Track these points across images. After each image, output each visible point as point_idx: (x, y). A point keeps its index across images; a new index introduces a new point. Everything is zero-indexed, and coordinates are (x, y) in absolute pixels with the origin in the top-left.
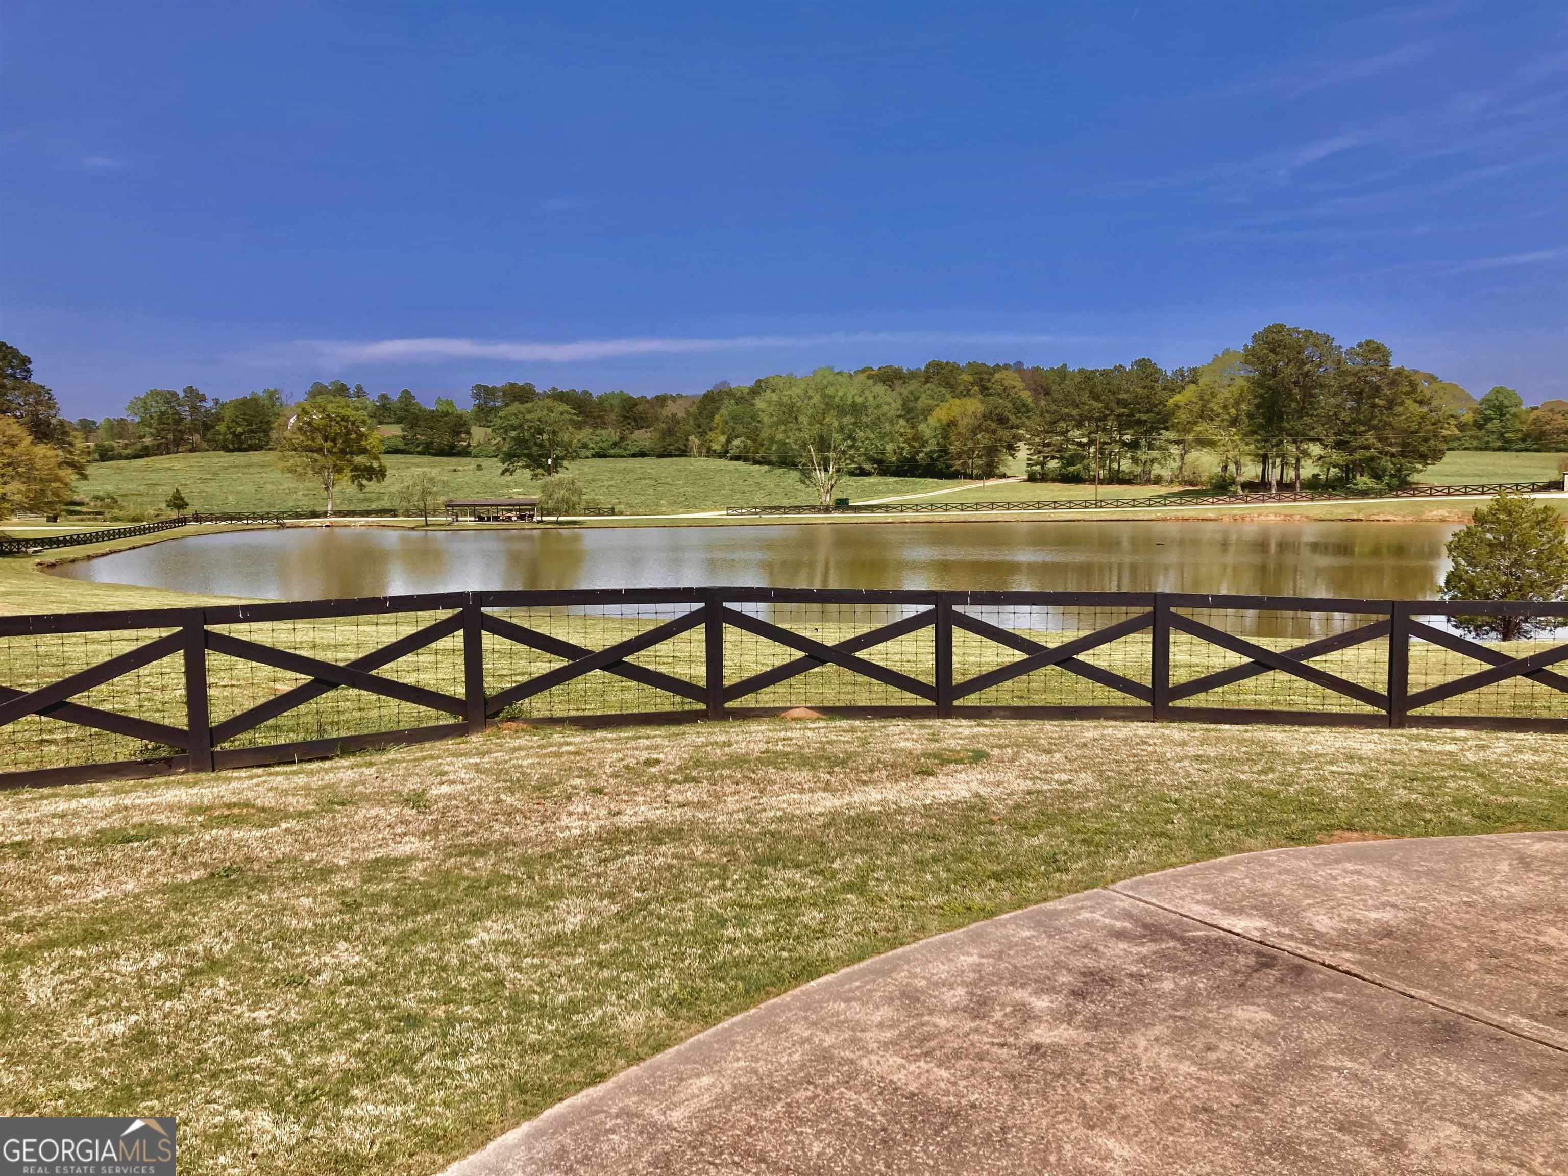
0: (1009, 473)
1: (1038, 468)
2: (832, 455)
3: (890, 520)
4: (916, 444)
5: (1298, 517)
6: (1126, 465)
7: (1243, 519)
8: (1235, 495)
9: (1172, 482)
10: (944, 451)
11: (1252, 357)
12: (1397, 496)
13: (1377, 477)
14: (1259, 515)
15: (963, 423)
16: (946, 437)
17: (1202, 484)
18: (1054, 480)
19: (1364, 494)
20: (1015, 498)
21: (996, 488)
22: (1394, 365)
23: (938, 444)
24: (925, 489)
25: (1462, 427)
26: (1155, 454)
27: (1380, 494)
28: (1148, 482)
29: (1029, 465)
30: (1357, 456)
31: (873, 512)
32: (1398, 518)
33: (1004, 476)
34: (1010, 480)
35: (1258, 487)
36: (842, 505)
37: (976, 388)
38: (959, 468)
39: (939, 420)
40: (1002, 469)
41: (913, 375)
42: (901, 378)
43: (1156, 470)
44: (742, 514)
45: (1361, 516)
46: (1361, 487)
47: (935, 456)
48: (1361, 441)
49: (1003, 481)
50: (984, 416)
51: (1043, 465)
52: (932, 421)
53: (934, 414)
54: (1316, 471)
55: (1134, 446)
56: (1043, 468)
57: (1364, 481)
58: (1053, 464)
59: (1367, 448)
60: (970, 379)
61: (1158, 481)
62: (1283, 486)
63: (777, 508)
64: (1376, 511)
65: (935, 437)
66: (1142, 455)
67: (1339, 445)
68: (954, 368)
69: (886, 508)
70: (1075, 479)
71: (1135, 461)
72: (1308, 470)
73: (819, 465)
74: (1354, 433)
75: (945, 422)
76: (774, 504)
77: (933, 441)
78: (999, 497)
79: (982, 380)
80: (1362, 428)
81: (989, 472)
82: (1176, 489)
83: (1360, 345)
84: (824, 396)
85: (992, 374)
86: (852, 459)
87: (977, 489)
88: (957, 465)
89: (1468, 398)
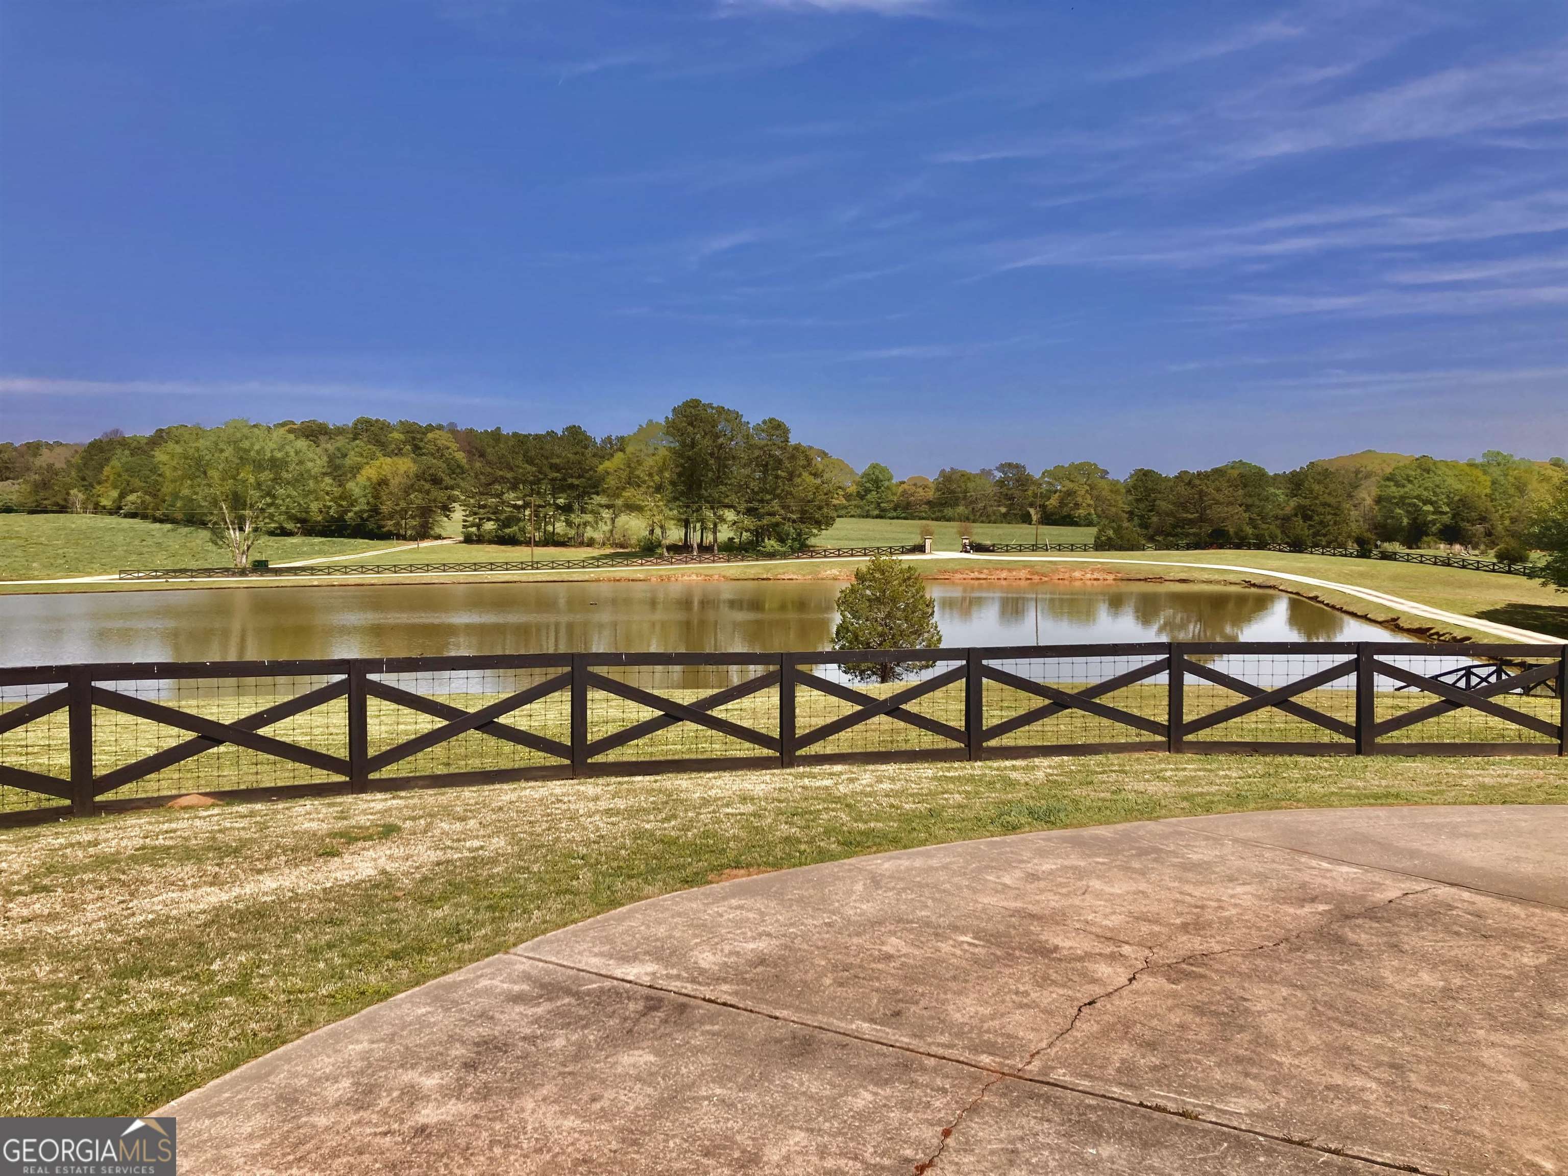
0: (444, 534)
1: (474, 529)
2: (248, 513)
3: (316, 583)
4: (344, 503)
5: (716, 577)
6: (560, 527)
7: (669, 579)
8: (661, 556)
9: (604, 544)
10: (375, 511)
11: (672, 428)
12: (798, 558)
13: (782, 540)
14: (683, 575)
15: (394, 482)
16: (377, 497)
17: (631, 546)
18: (490, 542)
19: (772, 555)
20: (451, 559)
21: (432, 550)
22: (793, 440)
23: (368, 503)
24: (355, 550)
25: (848, 497)
26: (589, 517)
27: (784, 556)
28: (582, 544)
29: (464, 527)
30: (765, 522)
31: (296, 575)
32: (800, 577)
33: (439, 537)
34: (445, 542)
35: (681, 549)
36: (260, 567)
37: (408, 447)
38: (392, 529)
39: (369, 479)
40: (437, 530)
41: (340, 431)
42: (326, 433)
43: (589, 533)
44: (139, 578)
45: (769, 576)
46: (769, 549)
47: (365, 515)
48: (768, 508)
49: (439, 542)
50: (417, 476)
51: (479, 526)
52: (361, 479)
53: (363, 472)
54: (731, 535)
55: (567, 509)
56: (479, 529)
57: (771, 544)
58: (489, 526)
59: (773, 514)
60: (402, 437)
61: (591, 543)
62: (705, 549)
63: (183, 571)
64: (781, 571)
65: (365, 496)
66: (576, 519)
67: (750, 512)
68: (385, 427)
69: (312, 570)
70: (512, 541)
71: (569, 524)
72: (725, 534)
73: (233, 523)
74: (762, 501)
75: (374, 480)
76: (178, 567)
77: (363, 500)
78: (434, 558)
79: (414, 439)
80: (768, 497)
81: (423, 533)
82: (608, 551)
83: (764, 422)
84: (238, 449)
85: (425, 434)
86: (271, 516)
87: (410, 551)
88: (389, 525)
89: (852, 472)
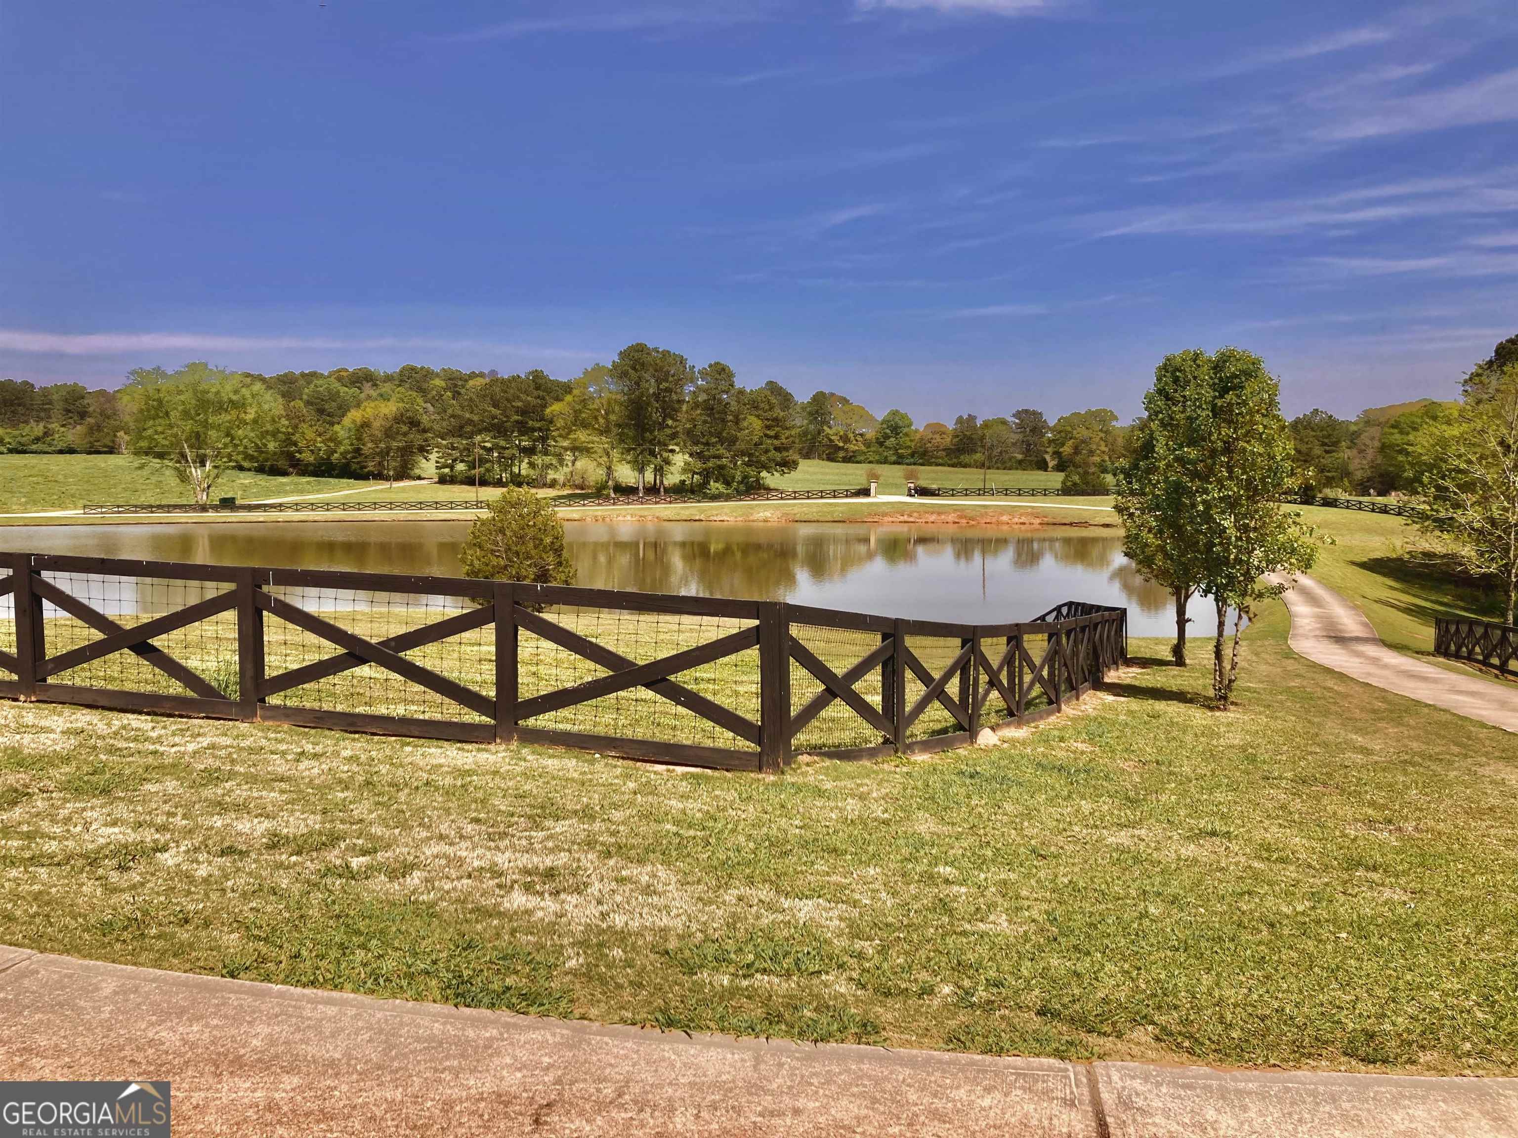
0: (423, 475)
1: (447, 470)
2: (209, 452)
4: (332, 445)
5: (650, 518)
6: (524, 468)
7: (603, 519)
8: (608, 497)
9: (564, 485)
10: (358, 451)
11: (619, 372)
12: (741, 500)
13: (728, 483)
14: (618, 516)
15: (376, 424)
16: (359, 439)
17: (589, 487)
18: (462, 483)
19: (715, 498)
20: (422, 497)
21: (403, 490)
22: (738, 384)
23: (352, 444)
24: (333, 489)
26: (548, 459)
27: (728, 498)
28: (545, 485)
29: (437, 468)
30: (710, 464)
31: (265, 511)
32: (732, 519)
33: (420, 478)
34: (422, 482)
35: (626, 491)
36: (228, 504)
38: (371, 469)
39: (354, 422)
40: (417, 472)
43: (551, 475)
45: (702, 517)
46: (714, 491)
47: (349, 456)
48: (713, 451)
49: (418, 482)
50: (395, 419)
51: (452, 467)
52: (347, 421)
53: (349, 415)
54: (683, 478)
55: (529, 451)
56: (452, 470)
57: (715, 486)
58: (461, 467)
59: (719, 457)
61: (553, 484)
62: (652, 490)
64: (715, 512)
65: (349, 438)
66: (538, 460)
67: (699, 456)
69: (280, 507)
70: (483, 483)
71: (532, 465)
72: (673, 478)
73: (194, 462)
74: (707, 444)
75: (359, 423)
77: (347, 441)
78: (413, 497)
80: (714, 440)
81: (403, 474)
82: (566, 492)
83: (710, 366)
84: (195, 392)
86: (229, 456)
87: (382, 491)
88: (371, 466)
